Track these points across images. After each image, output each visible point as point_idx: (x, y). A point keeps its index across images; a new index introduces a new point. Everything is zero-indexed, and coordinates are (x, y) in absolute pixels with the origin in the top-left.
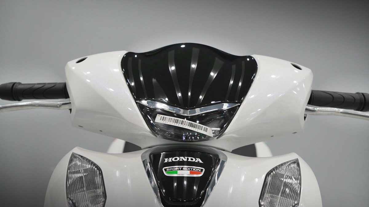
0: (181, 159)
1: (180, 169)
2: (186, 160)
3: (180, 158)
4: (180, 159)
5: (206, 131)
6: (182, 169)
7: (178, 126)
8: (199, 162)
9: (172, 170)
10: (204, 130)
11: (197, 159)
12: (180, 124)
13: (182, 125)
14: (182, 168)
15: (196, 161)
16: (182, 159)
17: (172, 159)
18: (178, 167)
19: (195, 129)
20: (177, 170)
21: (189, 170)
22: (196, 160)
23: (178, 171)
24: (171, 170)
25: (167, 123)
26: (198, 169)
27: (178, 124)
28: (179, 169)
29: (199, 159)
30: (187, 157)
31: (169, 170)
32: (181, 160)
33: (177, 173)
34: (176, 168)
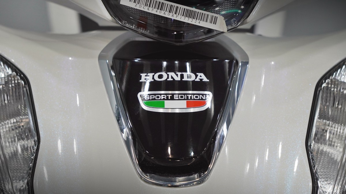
0: (170, 77)
1: (169, 98)
2: (179, 79)
3: (168, 75)
4: (168, 78)
5: (215, 23)
6: (172, 98)
7: (164, 15)
8: (201, 80)
9: (155, 99)
10: (211, 22)
11: (199, 74)
12: (167, 13)
13: (171, 14)
14: (173, 95)
15: (198, 80)
16: (172, 77)
17: (153, 76)
18: (166, 94)
19: (194, 20)
20: (164, 99)
21: (184, 99)
22: (196, 76)
23: (165, 101)
24: (152, 99)
25: (142, 9)
26: (201, 96)
27: (163, 12)
28: (167, 97)
29: (202, 74)
30: (181, 73)
31: (149, 100)
32: (170, 79)
33: (163, 106)
34: (161, 94)
